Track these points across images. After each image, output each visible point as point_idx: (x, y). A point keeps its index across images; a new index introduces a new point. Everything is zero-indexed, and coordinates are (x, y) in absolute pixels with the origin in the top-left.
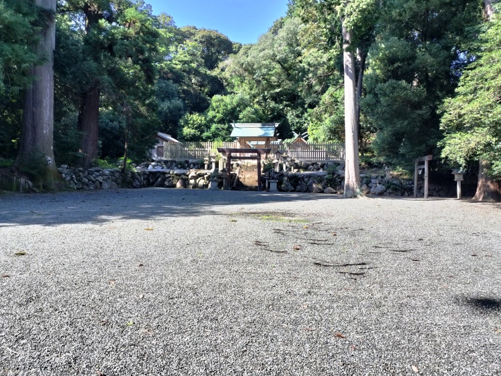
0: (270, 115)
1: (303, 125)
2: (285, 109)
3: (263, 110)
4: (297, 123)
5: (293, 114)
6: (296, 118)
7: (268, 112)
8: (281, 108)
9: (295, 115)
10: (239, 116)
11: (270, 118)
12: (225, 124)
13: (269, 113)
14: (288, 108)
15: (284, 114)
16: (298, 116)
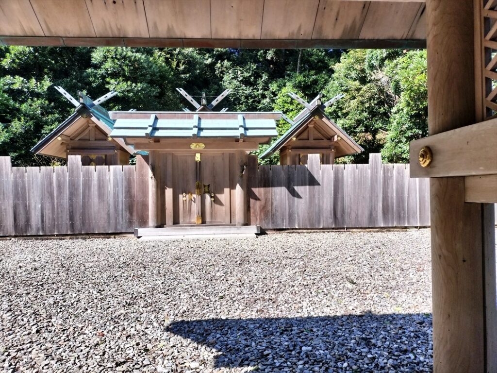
0: (184, 72)
1: (259, 102)
2: (219, 65)
3: (167, 59)
4: (247, 97)
5: (236, 78)
6: (243, 87)
7: (178, 65)
8: (209, 61)
9: (240, 78)
10: (90, 58)
11: (185, 79)
12: (40, 79)
13: (182, 67)
14: (226, 63)
15: (215, 76)
16: (246, 82)
